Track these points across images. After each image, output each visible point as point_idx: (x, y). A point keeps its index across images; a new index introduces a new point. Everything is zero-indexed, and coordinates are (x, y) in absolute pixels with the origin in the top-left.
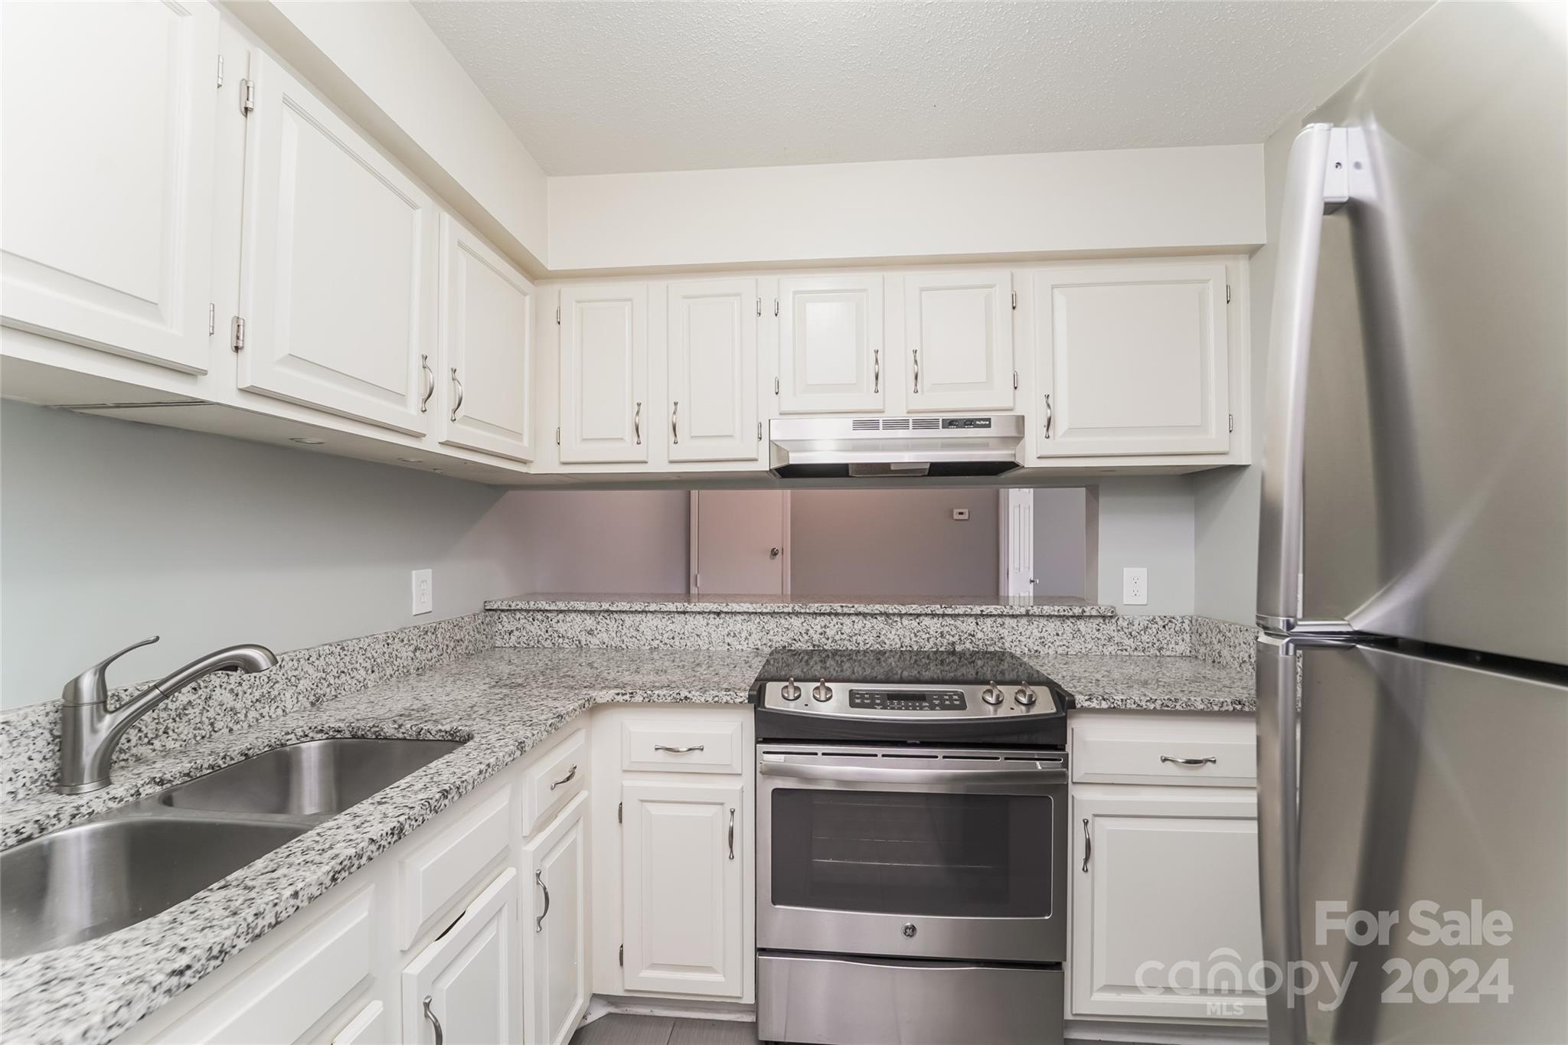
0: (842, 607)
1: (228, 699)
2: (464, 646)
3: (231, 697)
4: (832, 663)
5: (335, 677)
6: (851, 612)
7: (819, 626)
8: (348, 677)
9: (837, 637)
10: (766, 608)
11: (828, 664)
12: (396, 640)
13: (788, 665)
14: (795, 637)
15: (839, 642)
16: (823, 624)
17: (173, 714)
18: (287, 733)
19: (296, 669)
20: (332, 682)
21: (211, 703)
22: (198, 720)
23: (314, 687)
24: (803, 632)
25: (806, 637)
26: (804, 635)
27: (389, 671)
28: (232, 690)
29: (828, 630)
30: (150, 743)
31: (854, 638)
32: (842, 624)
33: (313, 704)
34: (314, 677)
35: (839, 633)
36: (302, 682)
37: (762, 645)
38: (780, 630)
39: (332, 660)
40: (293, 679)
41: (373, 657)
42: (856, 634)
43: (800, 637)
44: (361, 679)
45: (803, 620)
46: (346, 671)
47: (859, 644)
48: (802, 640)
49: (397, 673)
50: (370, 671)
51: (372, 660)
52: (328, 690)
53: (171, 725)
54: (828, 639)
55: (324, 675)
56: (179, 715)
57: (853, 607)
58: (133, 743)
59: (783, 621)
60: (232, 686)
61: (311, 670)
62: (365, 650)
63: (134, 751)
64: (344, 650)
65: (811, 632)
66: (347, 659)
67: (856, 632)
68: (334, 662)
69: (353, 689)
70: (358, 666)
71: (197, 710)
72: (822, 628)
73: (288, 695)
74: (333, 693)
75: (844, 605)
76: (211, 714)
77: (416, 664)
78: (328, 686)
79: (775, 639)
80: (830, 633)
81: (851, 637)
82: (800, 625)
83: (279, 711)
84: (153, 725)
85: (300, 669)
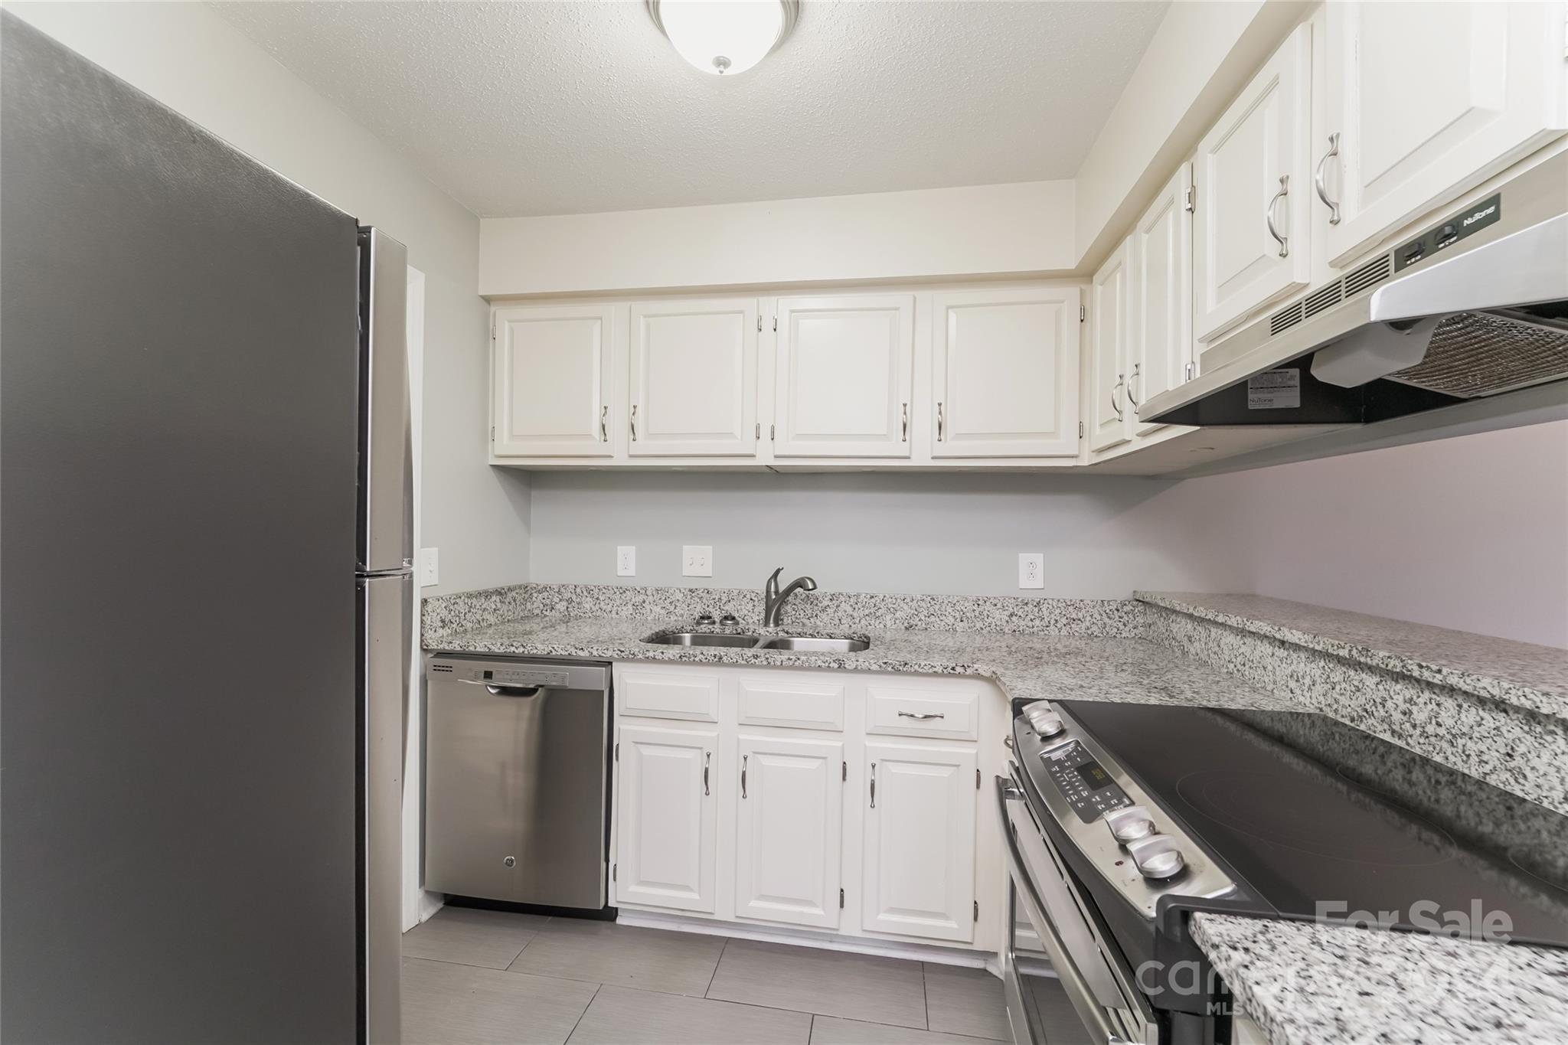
0: (1421, 666)
1: (850, 610)
2: (1083, 626)
3: (851, 609)
4: (1421, 777)
5: (925, 616)
6: (1436, 681)
7: (1401, 698)
8: (937, 619)
9: (1431, 729)
10: (1318, 643)
11: (1414, 776)
12: (987, 603)
13: (1357, 752)
14: (1368, 707)
15: (1433, 739)
16: (1408, 696)
17: (820, 609)
18: (854, 633)
19: (894, 604)
20: (923, 618)
21: (839, 608)
22: (832, 615)
23: (908, 618)
24: (1378, 700)
25: (1382, 713)
26: (1380, 707)
27: (979, 625)
28: (851, 606)
29: (1415, 709)
30: (809, 619)
31: (1460, 742)
32: (1438, 705)
33: (906, 628)
34: (908, 612)
35: (1434, 722)
36: (899, 613)
37: (1326, 705)
38: (1348, 688)
39: (923, 604)
40: (892, 609)
41: (962, 611)
42: (1464, 734)
43: (1373, 708)
44: (950, 624)
45: (1378, 679)
46: (935, 614)
47: (1468, 756)
48: (1375, 714)
49: (988, 628)
50: (958, 620)
51: (962, 613)
52: (920, 623)
53: (819, 614)
54: (1414, 726)
55: (916, 613)
56: (823, 610)
57: (1439, 671)
58: (802, 616)
59: (1352, 673)
60: (852, 603)
61: (906, 607)
62: (955, 604)
63: (802, 620)
64: (934, 600)
65: (1389, 704)
66: (937, 607)
67: (1464, 730)
68: (925, 606)
69: (941, 628)
70: (947, 613)
71: (832, 610)
72: (1405, 702)
73: (888, 618)
74: (924, 625)
75: (1424, 664)
76: (840, 614)
77: (1012, 626)
78: (920, 620)
79: (1342, 699)
80: (1420, 716)
81: (1454, 736)
82: (1374, 687)
83: (882, 626)
84: (810, 611)
85: (897, 604)
